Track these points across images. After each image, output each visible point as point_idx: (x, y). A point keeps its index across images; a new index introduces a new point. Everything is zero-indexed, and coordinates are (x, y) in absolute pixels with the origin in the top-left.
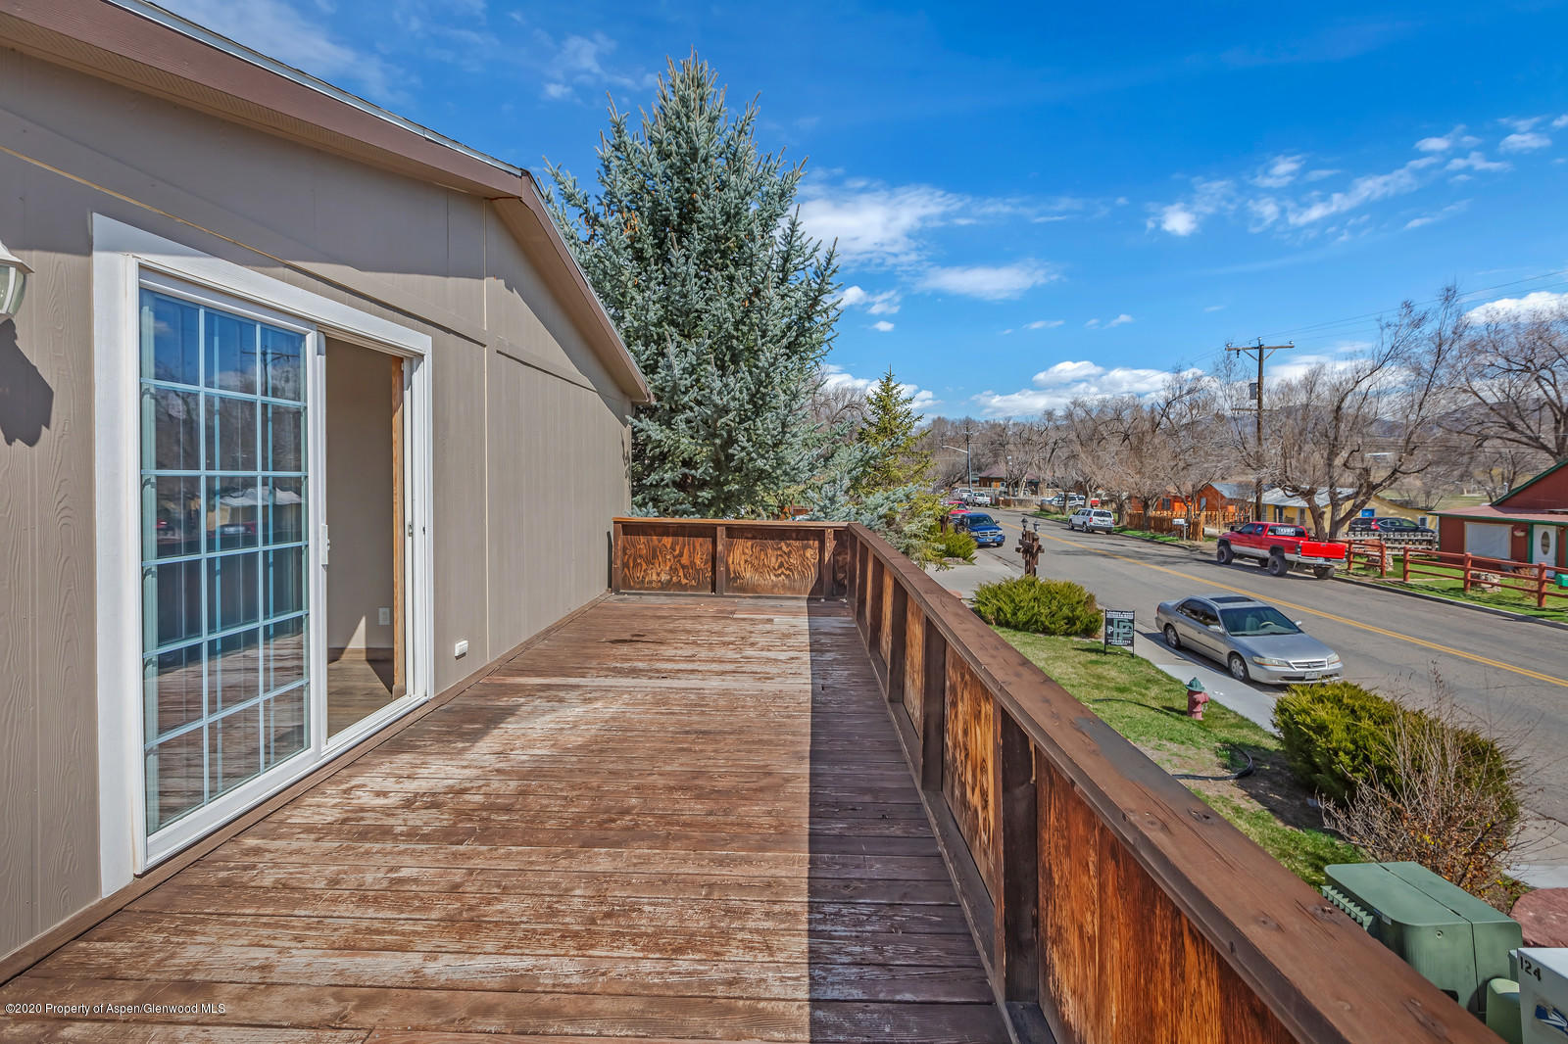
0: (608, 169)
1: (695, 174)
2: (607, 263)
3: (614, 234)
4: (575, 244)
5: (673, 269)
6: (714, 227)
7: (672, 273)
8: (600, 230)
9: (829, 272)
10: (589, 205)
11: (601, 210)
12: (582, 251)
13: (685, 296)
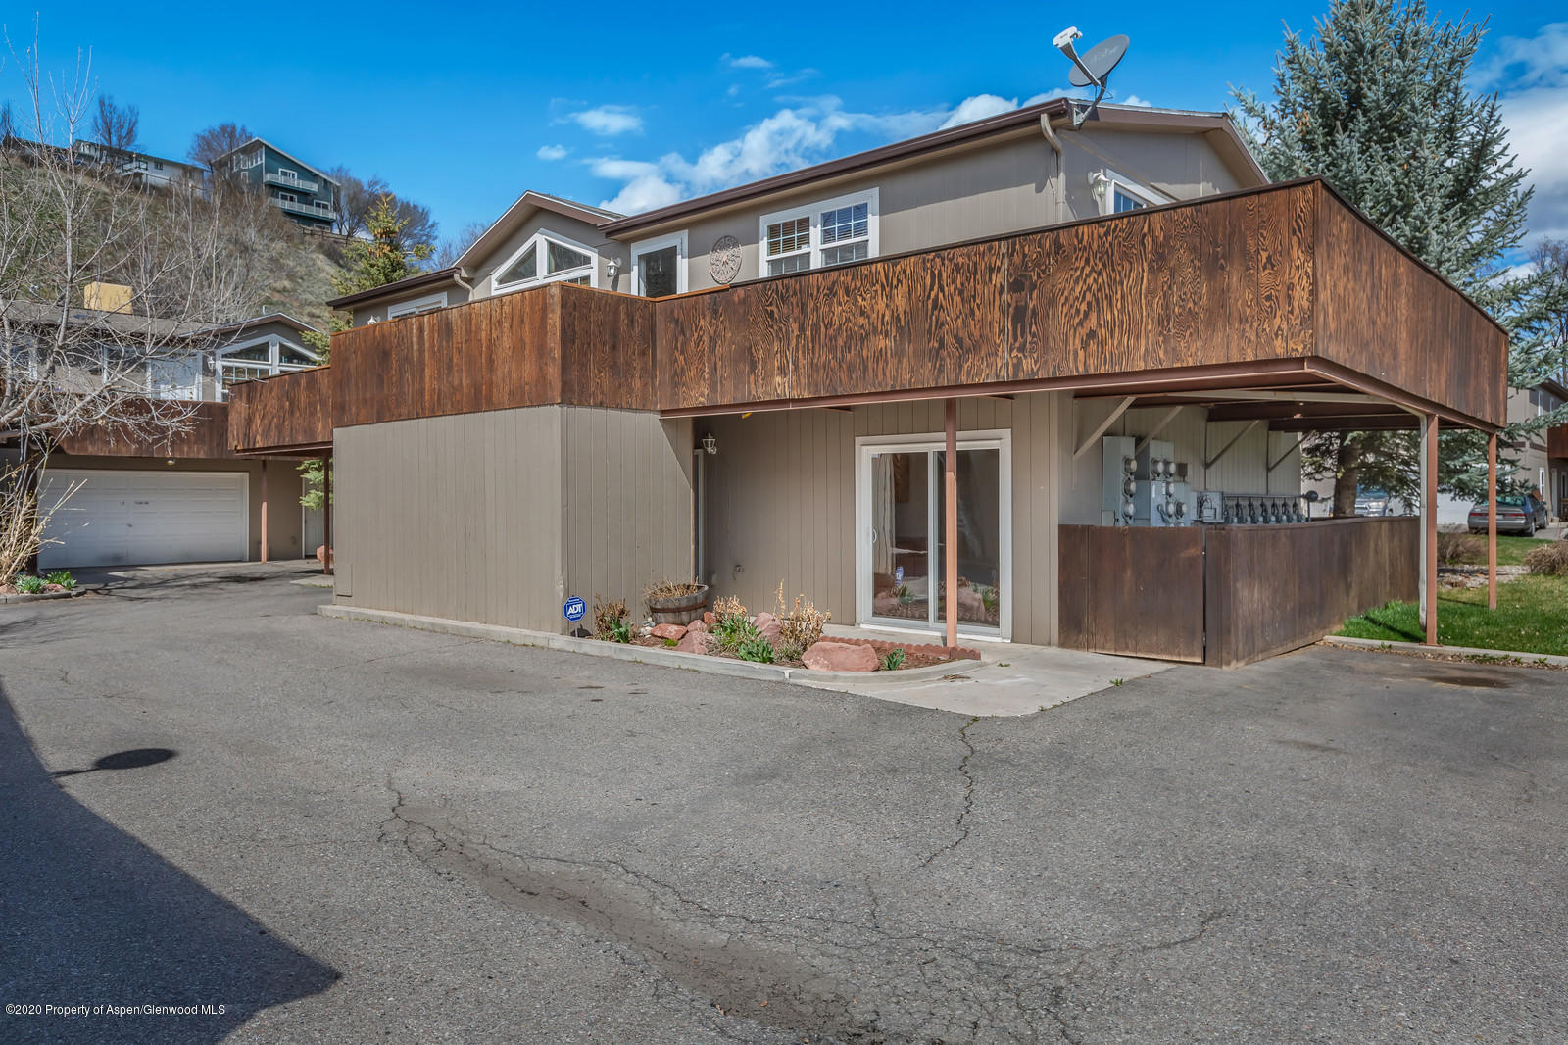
0: (1282, 82)
1: (1361, 66)
2: (1281, 157)
3: (1286, 133)
4: (1254, 148)
5: (1339, 151)
6: (1378, 107)
7: (1337, 154)
8: (1275, 133)
9: (1492, 123)
10: (1267, 113)
11: (1275, 116)
12: (1260, 152)
13: (1351, 171)
